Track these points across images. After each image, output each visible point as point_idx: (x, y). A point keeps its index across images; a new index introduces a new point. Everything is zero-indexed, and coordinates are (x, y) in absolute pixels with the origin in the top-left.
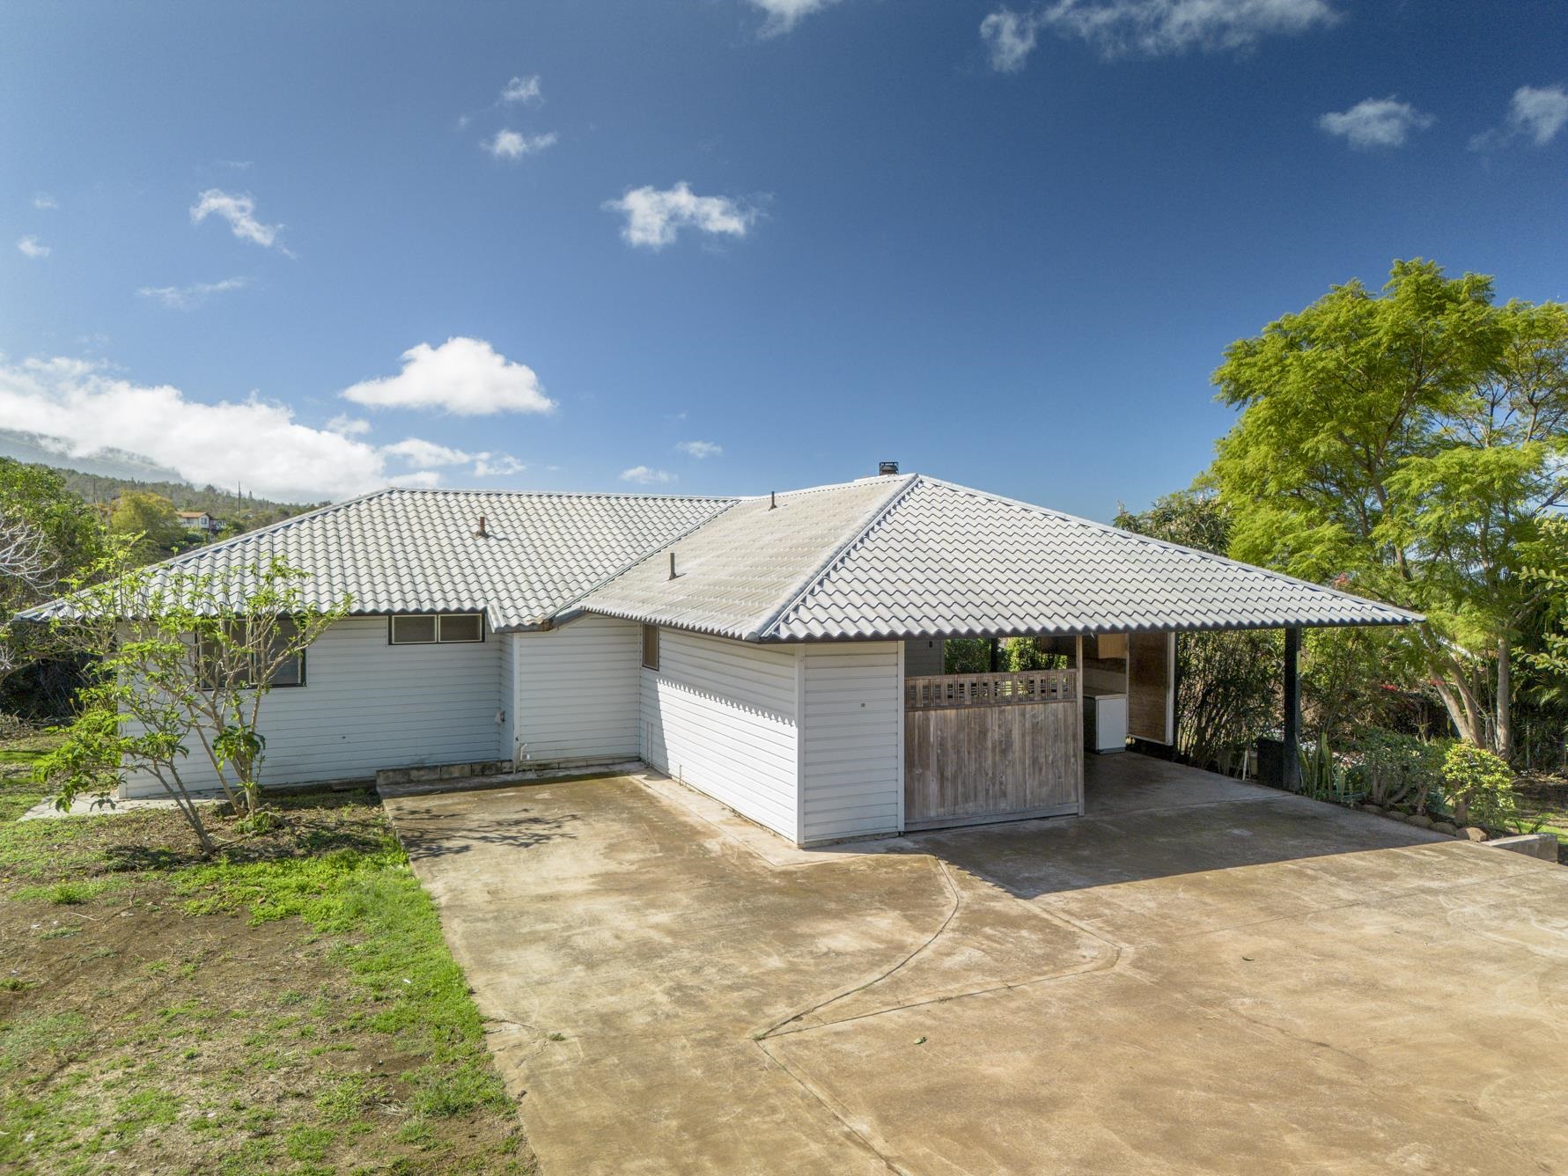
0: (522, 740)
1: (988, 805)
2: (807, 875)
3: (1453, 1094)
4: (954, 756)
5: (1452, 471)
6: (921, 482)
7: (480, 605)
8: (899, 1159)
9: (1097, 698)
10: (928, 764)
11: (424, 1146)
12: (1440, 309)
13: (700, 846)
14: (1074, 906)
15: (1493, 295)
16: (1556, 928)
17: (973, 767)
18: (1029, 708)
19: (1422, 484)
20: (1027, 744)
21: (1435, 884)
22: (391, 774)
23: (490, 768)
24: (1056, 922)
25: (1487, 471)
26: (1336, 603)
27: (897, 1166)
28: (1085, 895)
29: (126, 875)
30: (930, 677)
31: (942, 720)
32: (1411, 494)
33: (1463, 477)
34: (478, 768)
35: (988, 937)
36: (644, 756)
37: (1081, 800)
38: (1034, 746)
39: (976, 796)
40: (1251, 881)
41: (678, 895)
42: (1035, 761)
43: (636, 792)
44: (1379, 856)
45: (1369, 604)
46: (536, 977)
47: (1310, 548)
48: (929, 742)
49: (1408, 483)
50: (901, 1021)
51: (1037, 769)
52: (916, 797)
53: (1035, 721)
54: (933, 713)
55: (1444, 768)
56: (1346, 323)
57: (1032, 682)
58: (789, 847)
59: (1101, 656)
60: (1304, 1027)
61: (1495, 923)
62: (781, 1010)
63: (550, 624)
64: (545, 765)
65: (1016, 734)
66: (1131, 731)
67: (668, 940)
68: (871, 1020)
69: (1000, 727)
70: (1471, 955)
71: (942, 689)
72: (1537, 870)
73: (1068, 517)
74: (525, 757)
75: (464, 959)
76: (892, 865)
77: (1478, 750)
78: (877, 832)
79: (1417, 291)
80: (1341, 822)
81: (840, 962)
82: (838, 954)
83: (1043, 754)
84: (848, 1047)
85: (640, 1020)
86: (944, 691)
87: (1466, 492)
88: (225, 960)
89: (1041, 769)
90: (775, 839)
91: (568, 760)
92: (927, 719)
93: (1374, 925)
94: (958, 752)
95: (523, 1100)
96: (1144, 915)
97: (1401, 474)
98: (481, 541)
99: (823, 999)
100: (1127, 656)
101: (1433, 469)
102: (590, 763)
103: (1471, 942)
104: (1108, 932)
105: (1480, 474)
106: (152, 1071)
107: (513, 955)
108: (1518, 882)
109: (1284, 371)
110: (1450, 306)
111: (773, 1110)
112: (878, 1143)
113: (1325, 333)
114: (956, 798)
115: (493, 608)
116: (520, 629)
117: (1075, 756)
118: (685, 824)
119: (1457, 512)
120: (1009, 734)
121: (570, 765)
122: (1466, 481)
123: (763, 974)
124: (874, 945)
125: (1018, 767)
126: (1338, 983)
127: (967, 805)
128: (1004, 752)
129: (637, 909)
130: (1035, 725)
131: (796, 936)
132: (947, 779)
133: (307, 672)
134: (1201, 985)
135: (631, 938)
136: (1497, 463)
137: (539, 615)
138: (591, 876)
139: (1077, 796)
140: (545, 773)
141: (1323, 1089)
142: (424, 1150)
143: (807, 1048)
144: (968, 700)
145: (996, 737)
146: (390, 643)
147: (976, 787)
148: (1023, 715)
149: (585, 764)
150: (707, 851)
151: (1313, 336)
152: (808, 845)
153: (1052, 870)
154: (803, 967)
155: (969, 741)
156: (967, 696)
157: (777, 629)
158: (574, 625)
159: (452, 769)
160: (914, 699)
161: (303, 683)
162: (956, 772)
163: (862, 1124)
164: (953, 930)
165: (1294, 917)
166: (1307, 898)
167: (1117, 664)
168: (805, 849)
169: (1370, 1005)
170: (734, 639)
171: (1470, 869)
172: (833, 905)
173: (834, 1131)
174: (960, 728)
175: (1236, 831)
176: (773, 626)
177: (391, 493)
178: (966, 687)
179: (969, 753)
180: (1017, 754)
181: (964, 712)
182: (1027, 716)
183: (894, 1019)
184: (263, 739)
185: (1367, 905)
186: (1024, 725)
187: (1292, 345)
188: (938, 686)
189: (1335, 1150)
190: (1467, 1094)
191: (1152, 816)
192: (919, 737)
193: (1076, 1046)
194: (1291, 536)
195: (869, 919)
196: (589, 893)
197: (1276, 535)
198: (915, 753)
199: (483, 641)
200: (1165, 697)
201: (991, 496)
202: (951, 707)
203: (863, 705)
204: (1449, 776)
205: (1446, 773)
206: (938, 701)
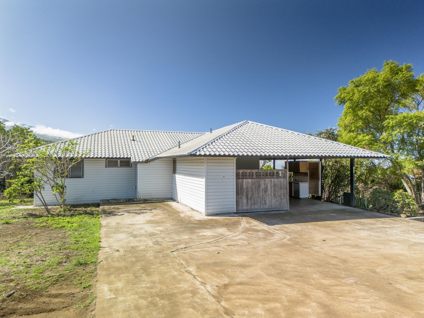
0: (140, 193)
1: (261, 206)
2: (205, 221)
3: (370, 268)
4: (251, 192)
5: (401, 119)
6: (248, 122)
7: (129, 157)
8: (198, 276)
9: (300, 183)
10: (243, 194)
11: (70, 271)
12: (397, 73)
13: (179, 215)
14: (277, 228)
15: (412, 69)
16: (420, 236)
17: (256, 195)
18: (273, 180)
19: (393, 123)
20: (272, 190)
21: (386, 226)
22: (104, 201)
23: (131, 200)
24: (271, 231)
25: (411, 118)
26: (364, 152)
27: (196, 277)
28: (281, 226)
29: (25, 219)
30: (244, 170)
31: (247, 182)
32: (390, 126)
33: (404, 120)
34: (128, 200)
35: (249, 234)
36: (173, 198)
37: (289, 206)
38: (275, 191)
39: (257, 204)
40: (331, 224)
41: (167, 224)
42: (275, 195)
43: (168, 205)
44: (372, 220)
45: (374, 152)
46: (119, 239)
47: (362, 142)
48: (243, 188)
49: (389, 123)
50: (215, 249)
51: (275, 197)
52: (240, 203)
53: (274, 183)
54: (244, 180)
55: (394, 198)
56: (371, 79)
57: (274, 172)
58: (203, 215)
59: (301, 171)
60: (332, 253)
61: (401, 234)
62: (182, 246)
63: (147, 161)
64: (146, 200)
65: (269, 187)
66: (310, 193)
67: (160, 233)
68: (206, 249)
69: (264, 184)
70: (391, 241)
71: (247, 173)
72: (420, 224)
73: (288, 131)
74: (141, 197)
75: (102, 236)
76: (230, 219)
77: (405, 193)
78: (228, 212)
79: (391, 69)
80: (364, 213)
81: (204, 237)
82: (204, 236)
83: (277, 193)
84: (196, 254)
85: (142, 248)
86: (248, 174)
87: (406, 124)
88: (40, 235)
89: (276, 197)
90: (200, 214)
91: (152, 199)
92: (243, 182)
93: (363, 234)
94: (252, 191)
95: (101, 262)
96: (296, 230)
97: (388, 121)
98: (133, 142)
99: (195, 244)
100: (308, 172)
101: (396, 119)
102: (158, 199)
103: (391, 238)
104: (284, 233)
105: (410, 119)
106: (8, 255)
107: (116, 235)
108: (412, 226)
109: (354, 94)
110: (400, 73)
111: (168, 265)
112: (194, 272)
113: (365, 82)
114: (251, 204)
115: (132, 157)
116: (139, 162)
117: (286, 193)
118: (177, 211)
119: (403, 130)
120: (267, 187)
121: (153, 200)
122: (406, 121)
123: (181, 239)
124: (215, 234)
125: (270, 196)
126: (347, 245)
127: (255, 206)
128: (265, 192)
129: (154, 227)
130: (275, 184)
131: (195, 232)
132: (249, 198)
133: (84, 174)
134: (305, 244)
135: (149, 232)
136: (414, 116)
137: (144, 159)
138: (146, 221)
139: (287, 205)
140: (145, 201)
141: (331, 266)
142: (69, 272)
143: (185, 254)
144: (255, 177)
145: (263, 187)
146: (106, 167)
147: (257, 201)
148: (271, 181)
149: (157, 200)
150: (180, 216)
151: (362, 83)
152: (208, 215)
153: (274, 221)
154: (193, 238)
155: (255, 188)
156: (255, 176)
157: (196, 153)
158: (154, 162)
159: (121, 200)
160: (239, 176)
161: (83, 177)
162: (251, 197)
163: (192, 269)
164: (240, 232)
165: (340, 232)
166: (347, 228)
167: (306, 174)
168: (207, 216)
169: (355, 250)
170: (185, 156)
171: (399, 223)
172: (209, 227)
173: (183, 270)
174: (253, 184)
175: (332, 214)
176: (195, 152)
177: (111, 130)
178: (254, 173)
179: (255, 191)
180: (269, 192)
181: (254, 180)
182: (272, 182)
183: (212, 249)
184: (66, 187)
185: (364, 230)
186: (271, 184)
187: (357, 86)
188: (246, 173)
189: (327, 278)
190: (374, 268)
191: (309, 211)
192: (241, 187)
193: (262, 255)
194: (356, 139)
195: (217, 229)
196: (143, 224)
197: (352, 139)
198: (239, 191)
199: (131, 167)
200: (318, 182)
201: (267, 126)
202: (250, 178)
203: (224, 177)
204: (396, 200)
205: (395, 199)
206: (246, 177)
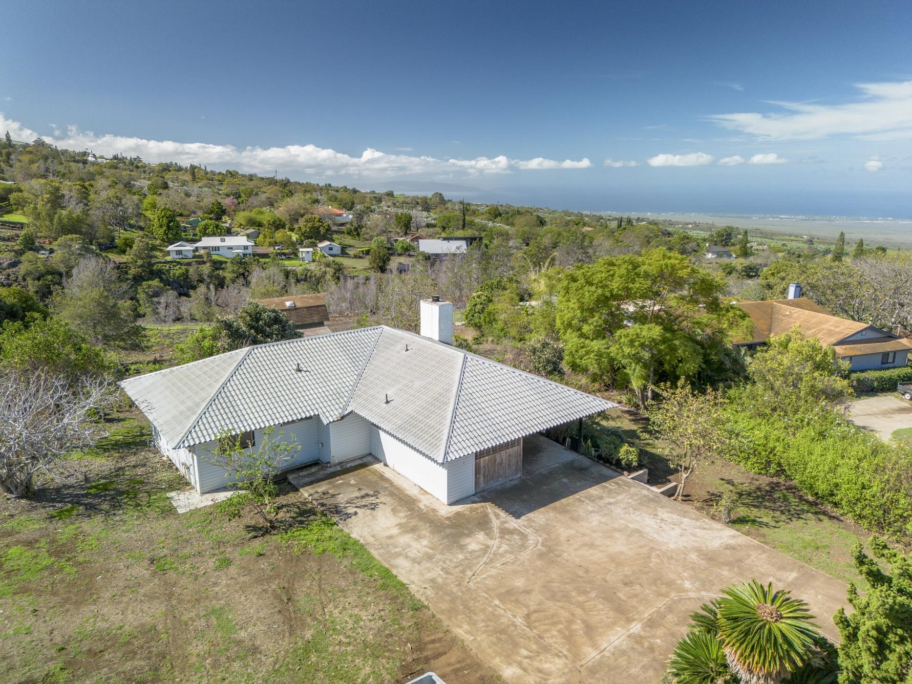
0: (334, 456)
1: (496, 480)
2: (454, 517)
3: (603, 576)
4: (487, 469)
7: (317, 413)
10: (481, 473)
17: (492, 471)
18: (507, 450)
20: (507, 461)
21: (612, 500)
22: (292, 474)
23: (324, 467)
24: (522, 531)
27: (506, 611)
28: (527, 518)
31: (484, 460)
34: (320, 468)
35: (507, 540)
36: (378, 457)
38: (509, 461)
39: (493, 479)
41: (425, 532)
42: (509, 465)
43: (378, 471)
44: (600, 488)
48: (481, 467)
50: (496, 572)
52: (478, 482)
54: (482, 459)
55: (620, 455)
58: (446, 505)
60: (577, 561)
62: (469, 573)
63: (343, 419)
64: (341, 462)
65: (504, 459)
67: (432, 551)
68: (489, 573)
70: (615, 530)
74: (335, 461)
76: (475, 510)
78: (468, 495)
81: (476, 554)
82: (474, 551)
83: (511, 462)
84: (487, 582)
85: (440, 580)
86: (485, 452)
89: (510, 467)
90: (438, 501)
92: (481, 461)
96: (542, 525)
98: (300, 374)
99: (477, 568)
102: (355, 458)
104: (535, 533)
108: (632, 496)
111: (479, 601)
112: (501, 606)
114: (488, 480)
115: (320, 413)
116: (334, 422)
117: (520, 461)
118: (408, 496)
120: (502, 459)
121: (349, 460)
123: (460, 561)
124: (481, 546)
125: (505, 468)
126: (585, 545)
127: (491, 482)
128: (501, 464)
129: (417, 539)
130: (509, 455)
131: (462, 545)
132: (486, 476)
133: (255, 441)
134: (556, 550)
135: (422, 552)
137: (337, 414)
138: (396, 526)
139: (520, 471)
140: (343, 466)
141: (580, 579)
143: (479, 583)
145: (499, 461)
147: (493, 476)
149: (353, 459)
152: (451, 504)
154: (468, 557)
155: (491, 464)
156: (491, 452)
159: (312, 469)
160: (477, 456)
161: (254, 445)
162: (488, 474)
163: (497, 602)
164: (498, 538)
168: (450, 506)
169: (591, 551)
171: (622, 491)
172: (466, 531)
173: (492, 604)
174: (489, 461)
175: (564, 480)
176: (446, 457)
179: (491, 467)
180: (504, 464)
181: (490, 456)
182: (507, 453)
183: (493, 572)
191: (541, 474)
192: (478, 466)
193: (532, 574)
195: (477, 536)
196: (400, 533)
198: (477, 471)
203: (464, 463)
204: (621, 457)
206: (483, 455)
